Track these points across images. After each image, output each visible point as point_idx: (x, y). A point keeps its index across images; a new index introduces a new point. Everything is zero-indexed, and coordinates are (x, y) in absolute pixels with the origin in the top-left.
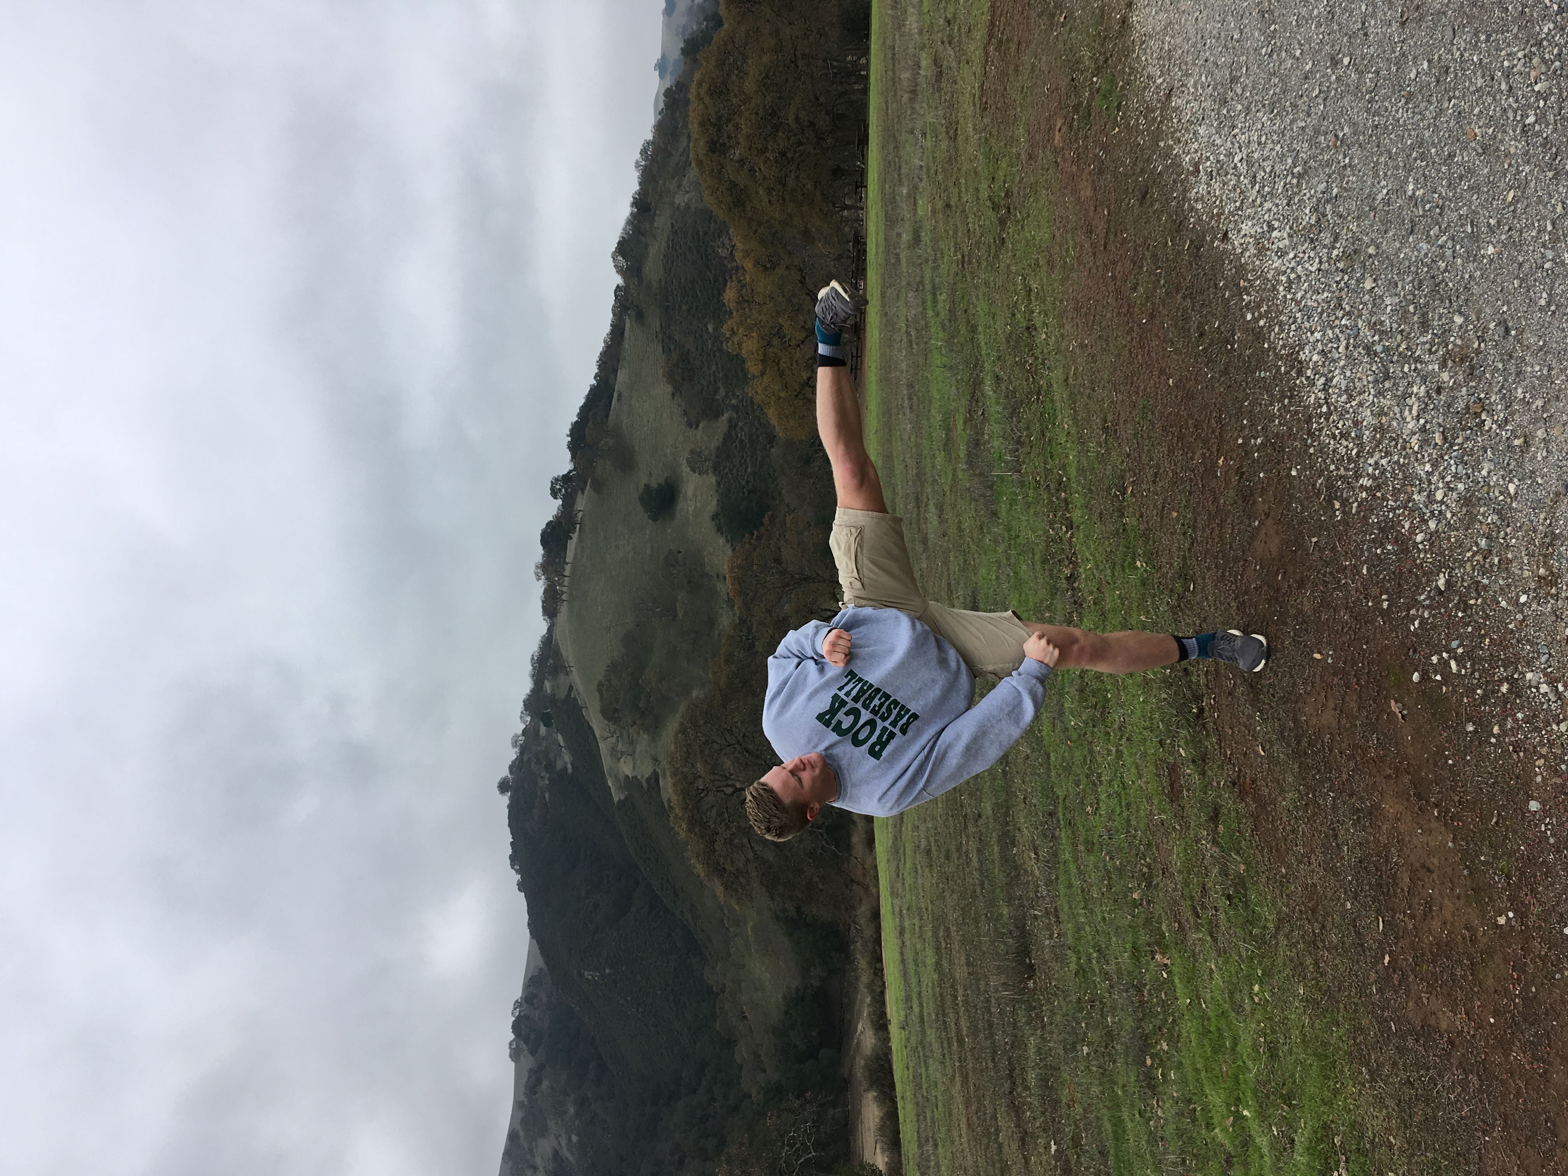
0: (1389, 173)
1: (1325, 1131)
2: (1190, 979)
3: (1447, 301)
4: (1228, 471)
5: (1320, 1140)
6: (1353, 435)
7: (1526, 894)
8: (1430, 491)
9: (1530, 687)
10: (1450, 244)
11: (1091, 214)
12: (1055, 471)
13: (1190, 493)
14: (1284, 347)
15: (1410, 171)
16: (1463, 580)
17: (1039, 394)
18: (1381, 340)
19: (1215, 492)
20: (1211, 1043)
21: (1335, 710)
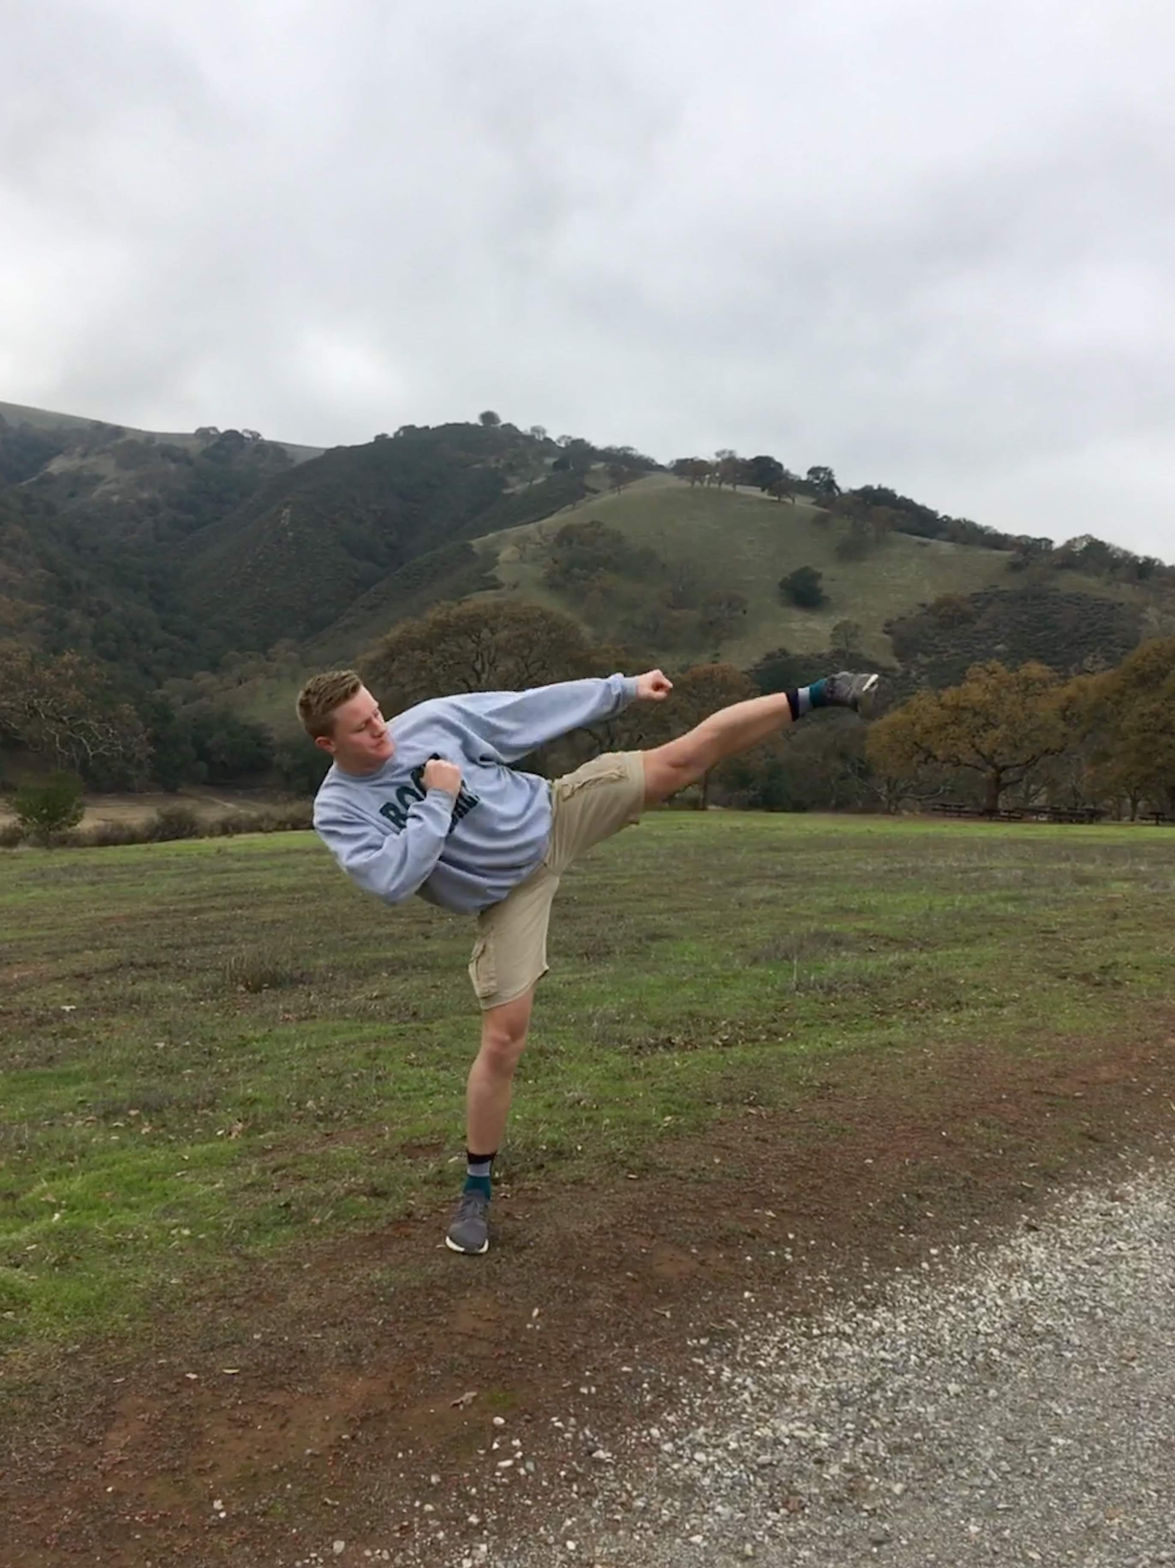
0: (1081, 1417)
1: (21, 1302)
2: (210, 1159)
3: (921, 1476)
4: (758, 1221)
6: (782, 1363)
7: (242, 1533)
8: (706, 1447)
9: (471, 1548)
10: (987, 1483)
11: (1079, 1078)
12: (791, 1029)
13: (737, 1178)
14: (894, 1289)
15: (1080, 1442)
16: (601, 1478)
17: (882, 1013)
18: (887, 1399)
19: (735, 1205)
20: (137, 1181)
21: (473, 1330)
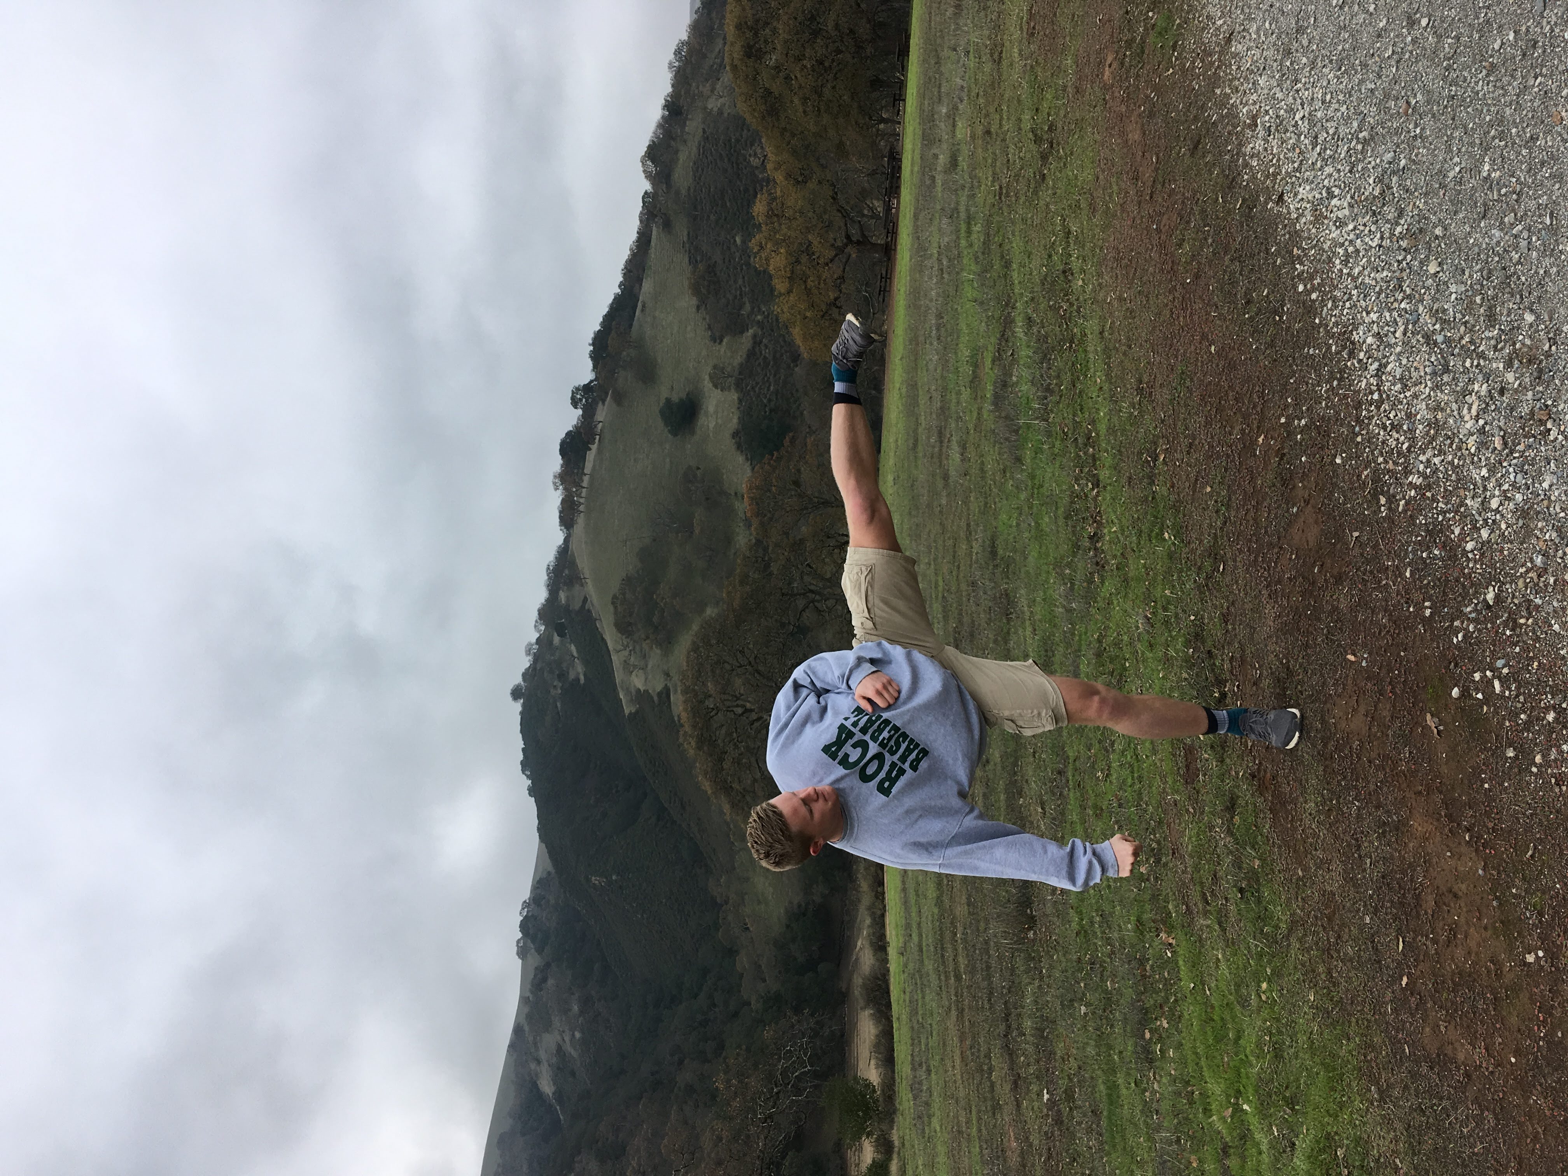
0: (1463, 149)
1: (1328, 1142)
2: (1194, 964)
3: (1518, 296)
4: (1268, 450)
5: (1322, 1151)
6: (1405, 427)
7: (1559, 935)
8: (1485, 498)
10: (1525, 234)
11: (1139, 159)
12: (1084, 424)
13: (1226, 470)
14: (1336, 324)
15: (1487, 150)
16: (1514, 597)
17: (1072, 342)
18: (1442, 330)
19: (1252, 472)
20: (1213, 1031)
21: (1367, 716)
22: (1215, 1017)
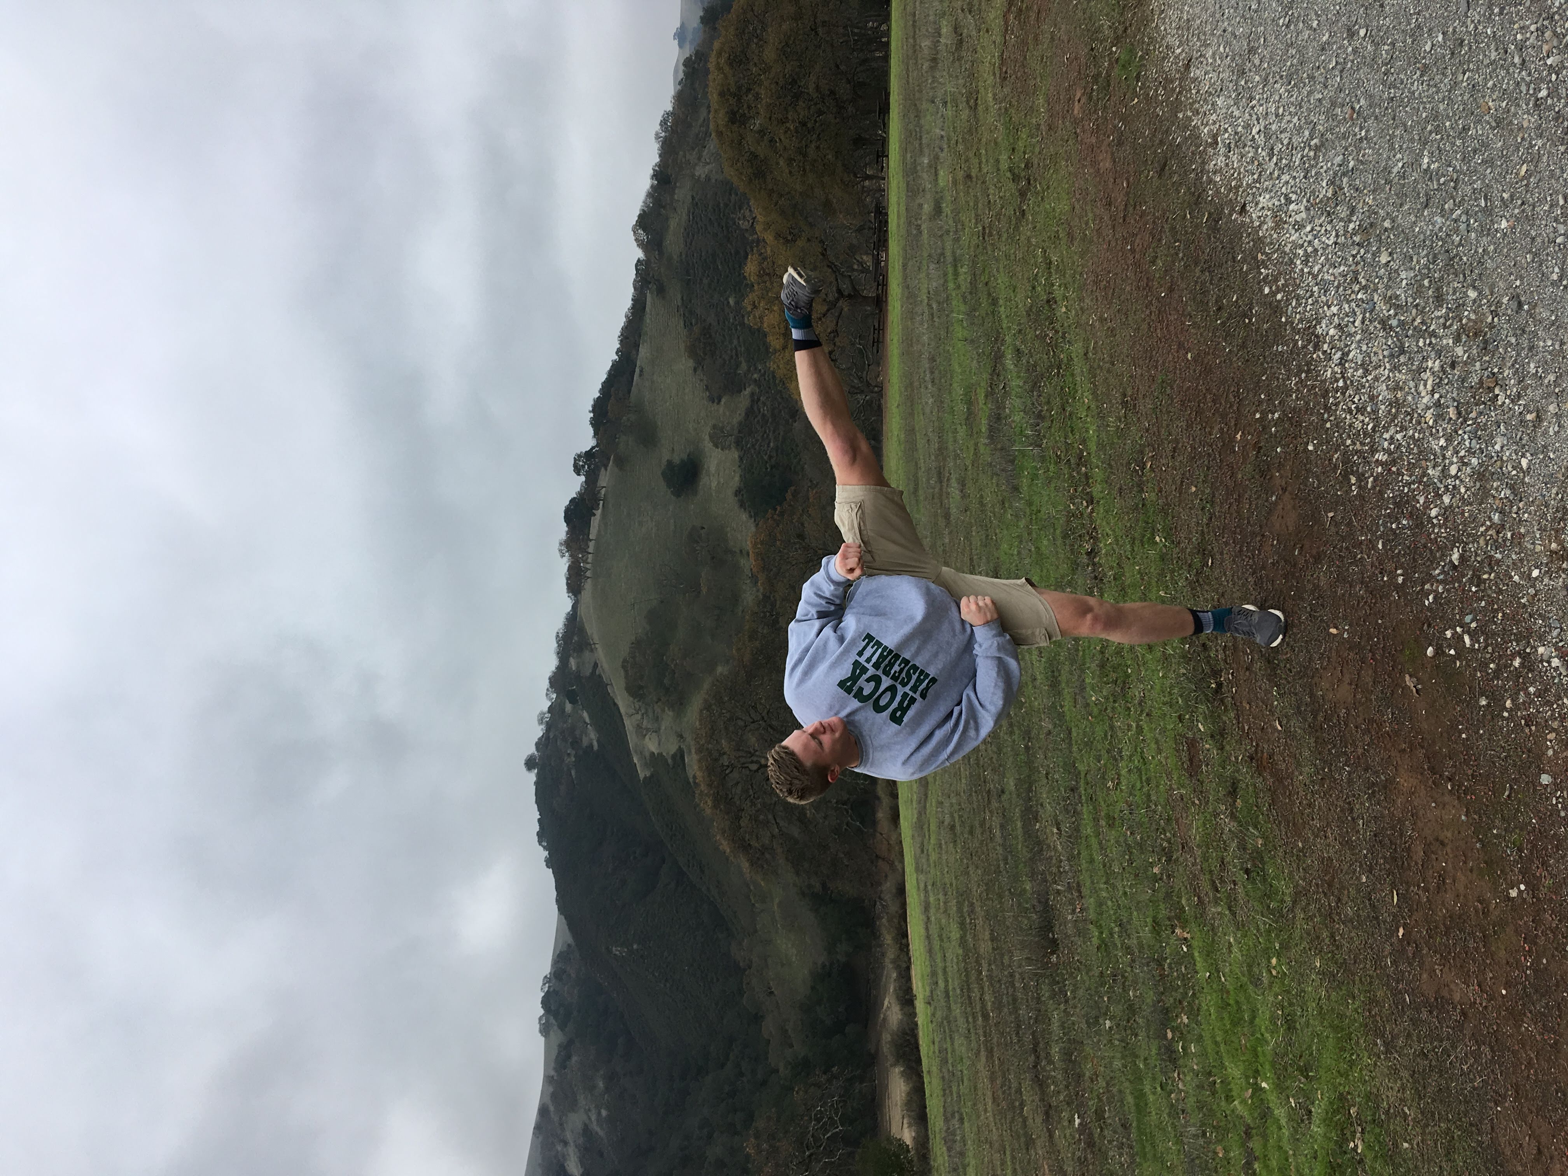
0: (1405, 146)
1: (1341, 1102)
2: (1209, 953)
3: (1461, 276)
4: (1246, 445)
5: (1336, 1112)
6: (1369, 409)
7: (1538, 867)
8: (1445, 466)
9: (1542, 661)
10: (1464, 218)
11: (1111, 186)
12: (1076, 445)
13: (1208, 469)
14: (1301, 321)
15: (1425, 144)
16: (1476, 555)
17: (1059, 368)
18: (1396, 314)
19: (1233, 467)
20: (1230, 1015)
21: (1351, 684)
22: (1232, 1002)
